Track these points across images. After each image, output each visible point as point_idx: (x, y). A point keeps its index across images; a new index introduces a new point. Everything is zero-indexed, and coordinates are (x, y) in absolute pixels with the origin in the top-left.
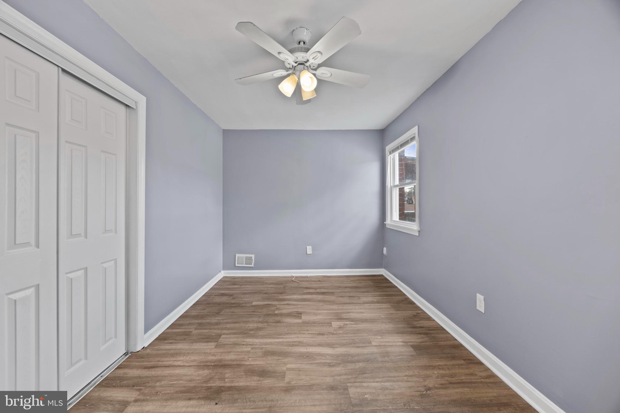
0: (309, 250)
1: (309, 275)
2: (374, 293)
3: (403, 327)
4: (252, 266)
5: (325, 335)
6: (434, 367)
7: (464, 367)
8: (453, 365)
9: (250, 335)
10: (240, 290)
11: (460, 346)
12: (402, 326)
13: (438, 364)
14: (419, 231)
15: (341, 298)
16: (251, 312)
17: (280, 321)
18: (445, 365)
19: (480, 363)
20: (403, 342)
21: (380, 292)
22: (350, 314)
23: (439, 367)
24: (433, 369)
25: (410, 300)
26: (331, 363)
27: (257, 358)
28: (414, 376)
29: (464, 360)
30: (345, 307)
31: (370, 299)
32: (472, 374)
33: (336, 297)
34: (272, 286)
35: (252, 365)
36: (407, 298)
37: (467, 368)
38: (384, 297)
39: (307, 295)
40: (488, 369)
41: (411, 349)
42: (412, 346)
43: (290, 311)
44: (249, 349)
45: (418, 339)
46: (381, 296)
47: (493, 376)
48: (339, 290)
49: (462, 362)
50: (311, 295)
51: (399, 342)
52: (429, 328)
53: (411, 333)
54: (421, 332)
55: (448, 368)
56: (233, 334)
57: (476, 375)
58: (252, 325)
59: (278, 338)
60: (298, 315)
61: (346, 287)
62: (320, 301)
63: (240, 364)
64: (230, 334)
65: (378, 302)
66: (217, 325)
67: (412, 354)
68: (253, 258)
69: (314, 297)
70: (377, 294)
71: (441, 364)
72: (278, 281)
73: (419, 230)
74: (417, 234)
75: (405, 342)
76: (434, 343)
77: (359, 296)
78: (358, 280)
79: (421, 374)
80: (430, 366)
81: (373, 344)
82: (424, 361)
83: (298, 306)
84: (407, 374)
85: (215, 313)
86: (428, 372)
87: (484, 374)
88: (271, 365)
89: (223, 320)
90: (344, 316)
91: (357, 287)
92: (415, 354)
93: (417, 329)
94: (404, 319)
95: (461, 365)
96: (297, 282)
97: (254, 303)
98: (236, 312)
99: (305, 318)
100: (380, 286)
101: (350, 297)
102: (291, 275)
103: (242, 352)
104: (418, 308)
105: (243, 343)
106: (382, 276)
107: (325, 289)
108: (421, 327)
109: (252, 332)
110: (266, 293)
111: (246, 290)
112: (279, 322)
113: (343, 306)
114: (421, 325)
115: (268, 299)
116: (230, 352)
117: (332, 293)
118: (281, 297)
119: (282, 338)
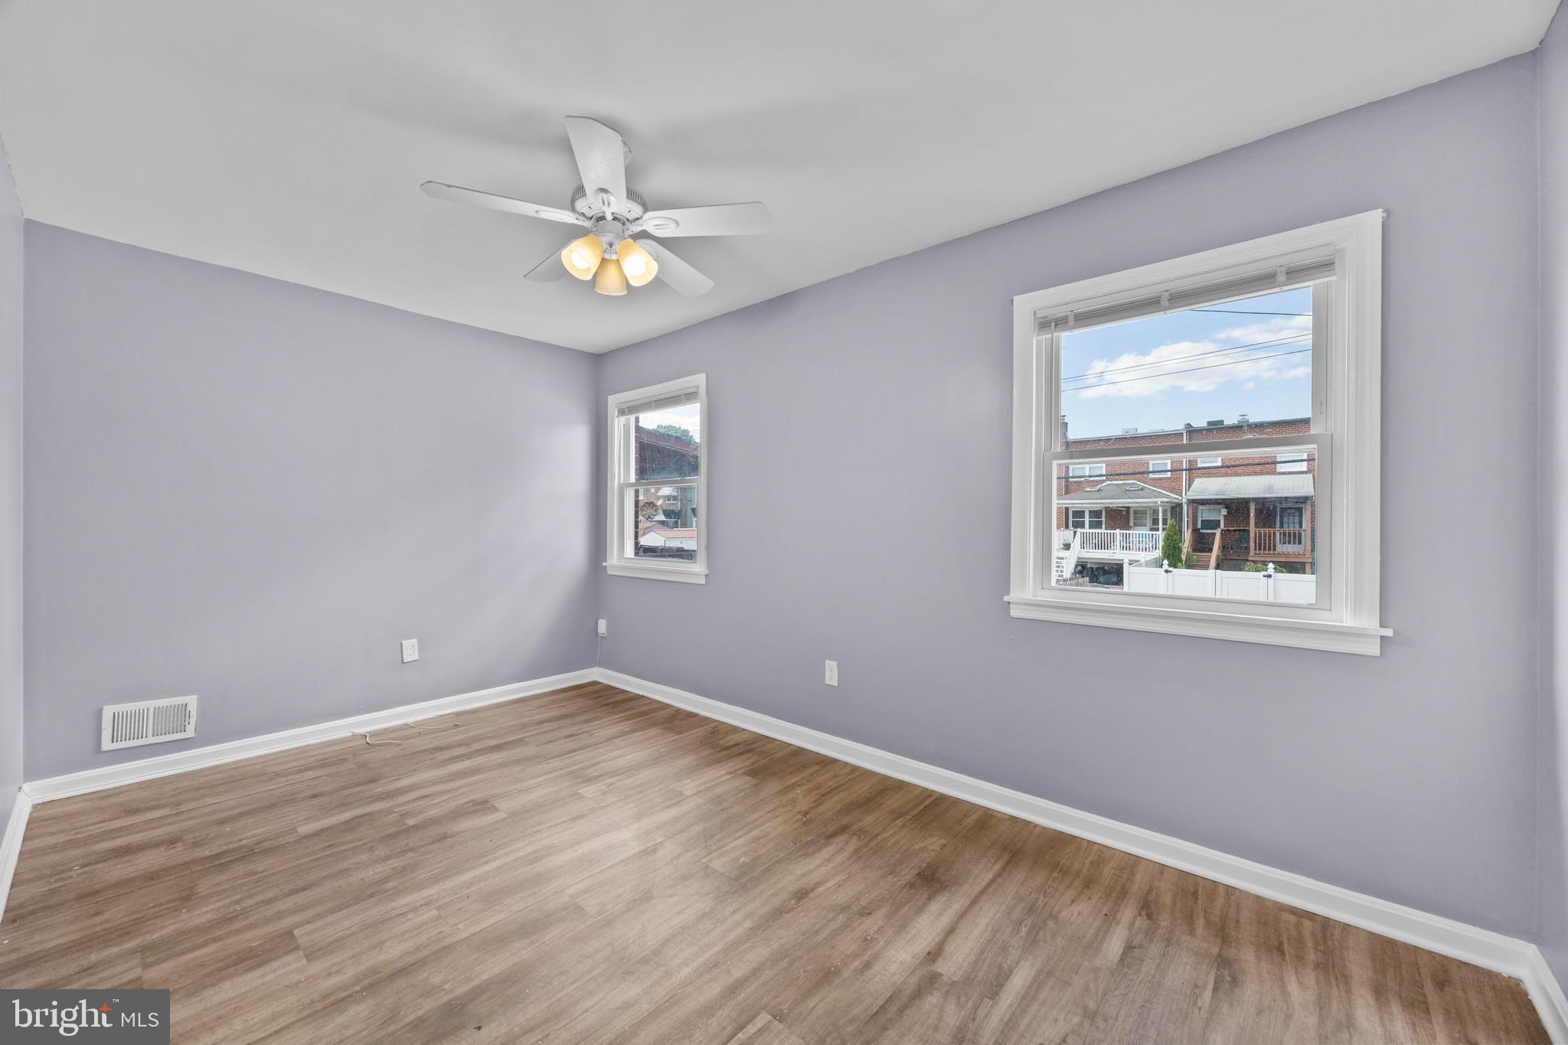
0: (411, 650)
1: (410, 720)
2: (610, 718)
3: (710, 754)
4: (190, 732)
5: (587, 815)
6: (792, 787)
7: (822, 772)
8: (811, 775)
9: (391, 892)
10: (192, 818)
11: (799, 751)
12: (706, 753)
13: (793, 781)
14: (706, 576)
15: (551, 745)
16: (324, 849)
17: (446, 833)
18: (802, 779)
19: (835, 761)
20: (727, 774)
21: (622, 712)
22: (601, 765)
23: (797, 785)
24: (793, 789)
25: (685, 711)
26: (646, 849)
27: (480, 916)
28: (778, 806)
29: (817, 764)
30: (576, 758)
31: (614, 730)
32: (835, 776)
33: (537, 746)
34: (312, 774)
35: (481, 931)
36: (677, 710)
37: (827, 772)
38: (635, 718)
39: (456, 762)
40: (846, 764)
41: (748, 778)
42: (746, 774)
43: (452, 805)
44: (435, 913)
45: (744, 762)
46: (629, 719)
47: (855, 768)
48: (529, 731)
49: (817, 767)
50: (468, 759)
51: (722, 776)
52: (746, 741)
53: (730, 757)
54: (741, 751)
55: (808, 781)
56: (332, 913)
57: (840, 775)
58: (370, 874)
59: (486, 863)
60: (483, 806)
61: (540, 723)
62: (504, 765)
63: (445, 947)
64: (320, 916)
65: (633, 731)
66: (231, 922)
67: (754, 783)
68: (193, 708)
69: (480, 761)
70: (619, 718)
71: (797, 779)
72: (321, 757)
73: (707, 573)
74: (702, 581)
75: (731, 773)
76: (769, 758)
77: (588, 729)
78: (553, 702)
79: (784, 801)
80: (787, 787)
81: (688, 793)
82: (773, 786)
83: (460, 791)
84: (768, 809)
85: (174, 901)
86: (791, 795)
87: (846, 771)
88: (528, 909)
89: (238, 902)
90: (592, 772)
91: (565, 717)
92: (754, 782)
93: (732, 750)
94: (701, 742)
95: (818, 771)
96: (390, 744)
97: (303, 830)
98: (261, 869)
99: (505, 806)
100: (612, 703)
101: (567, 737)
102: (351, 734)
103: (420, 927)
104: (706, 720)
105: (394, 913)
106: (595, 683)
107: (490, 738)
108: (735, 745)
109: (390, 885)
110: (314, 796)
111: (215, 812)
112: (443, 838)
113: (571, 757)
114: (733, 743)
115: (344, 805)
116: (382, 943)
117: (520, 742)
118: (379, 788)
119: (496, 859)
